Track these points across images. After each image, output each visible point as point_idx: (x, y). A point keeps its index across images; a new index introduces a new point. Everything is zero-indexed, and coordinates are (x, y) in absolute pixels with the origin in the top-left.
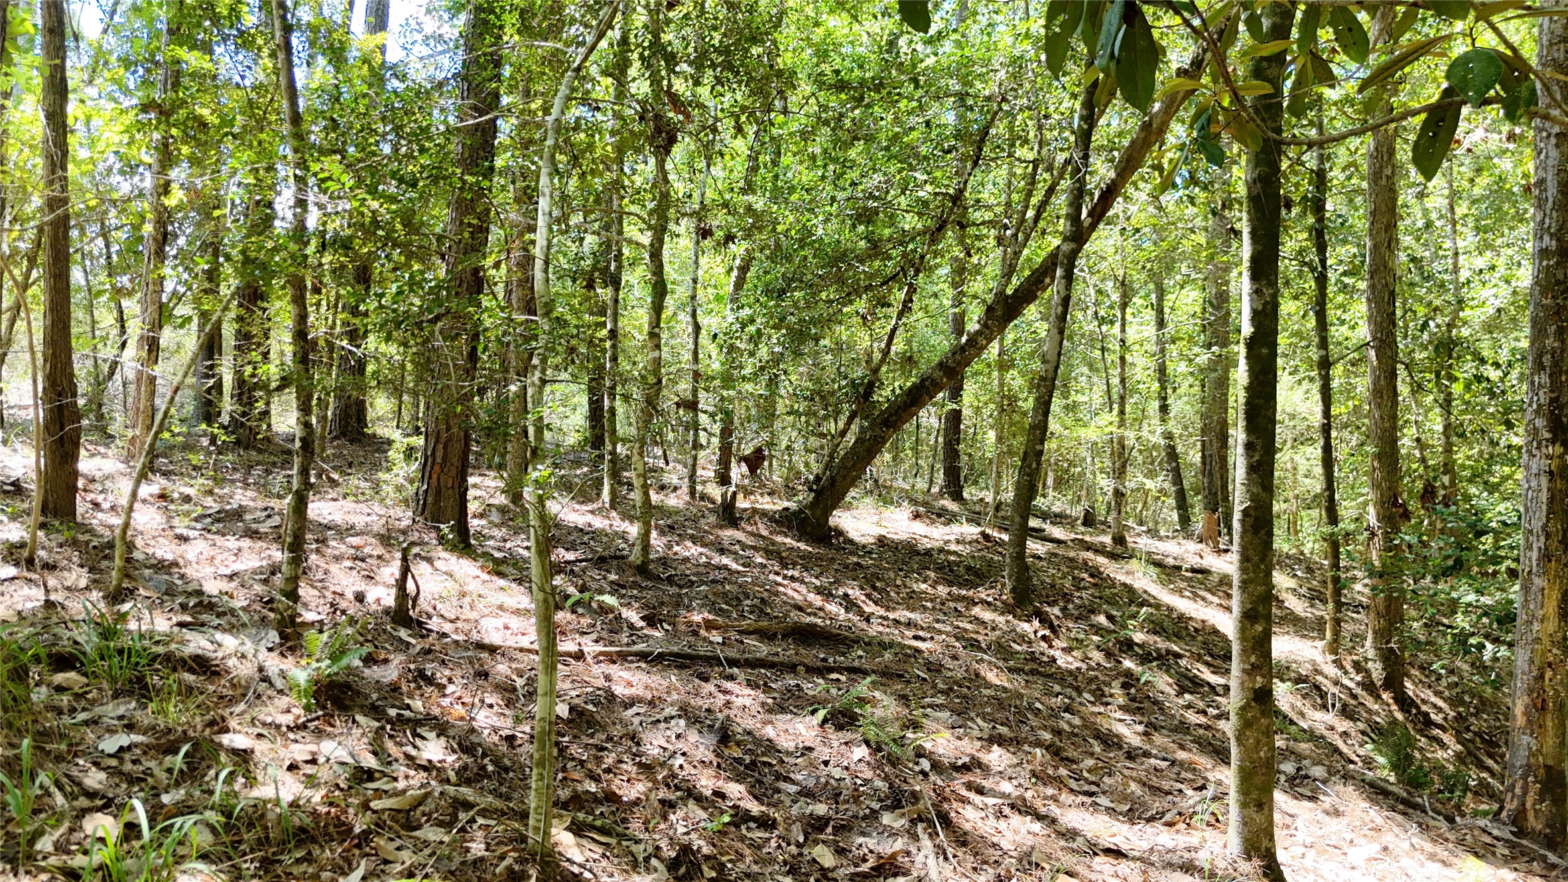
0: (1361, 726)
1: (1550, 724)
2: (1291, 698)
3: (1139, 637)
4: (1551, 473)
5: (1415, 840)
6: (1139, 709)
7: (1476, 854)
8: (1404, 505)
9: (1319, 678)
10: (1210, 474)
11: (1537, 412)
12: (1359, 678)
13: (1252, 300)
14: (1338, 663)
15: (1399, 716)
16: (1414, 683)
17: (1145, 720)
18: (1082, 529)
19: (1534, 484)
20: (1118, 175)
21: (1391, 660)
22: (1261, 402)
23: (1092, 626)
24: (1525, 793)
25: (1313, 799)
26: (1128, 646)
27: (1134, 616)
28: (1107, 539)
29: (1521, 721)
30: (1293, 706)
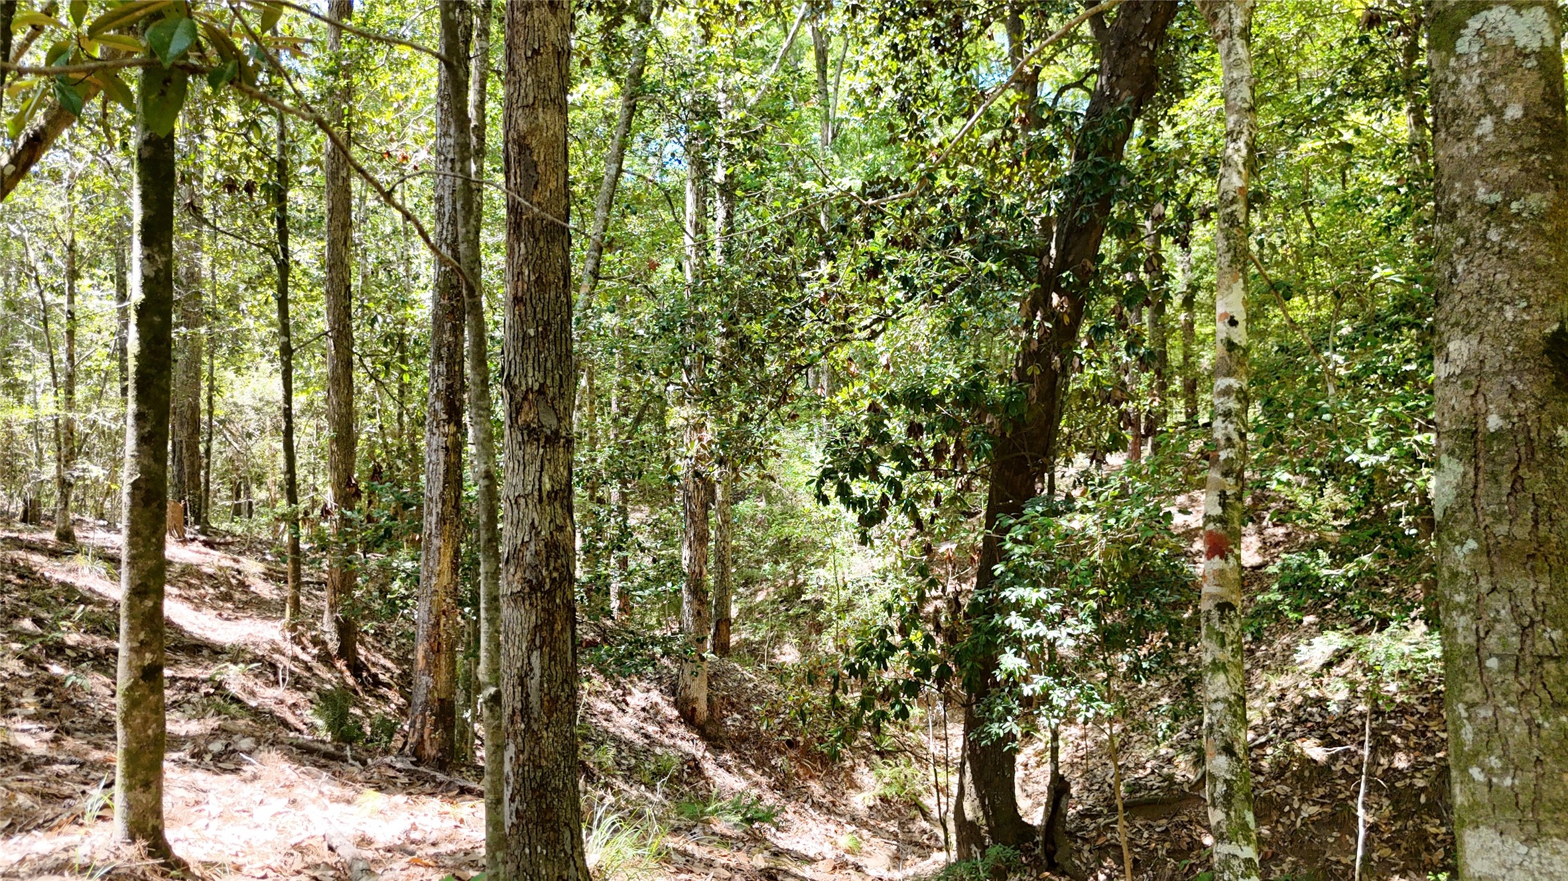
0: (310, 694)
1: (443, 663)
2: (242, 679)
3: (72, 639)
4: (447, 448)
5: (326, 789)
6: (52, 715)
7: (380, 789)
8: (356, 485)
9: (276, 656)
10: (180, 461)
11: (436, 396)
12: (315, 651)
13: (142, 266)
14: (297, 640)
15: (351, 681)
16: (368, 650)
17: (55, 726)
18: (21, 526)
19: (434, 458)
20: (48, 122)
21: (346, 630)
22: (154, 371)
23: (12, 633)
24: (423, 727)
25: (235, 771)
26: (58, 650)
27: (68, 617)
28: (50, 536)
29: (421, 664)
30: (244, 688)
